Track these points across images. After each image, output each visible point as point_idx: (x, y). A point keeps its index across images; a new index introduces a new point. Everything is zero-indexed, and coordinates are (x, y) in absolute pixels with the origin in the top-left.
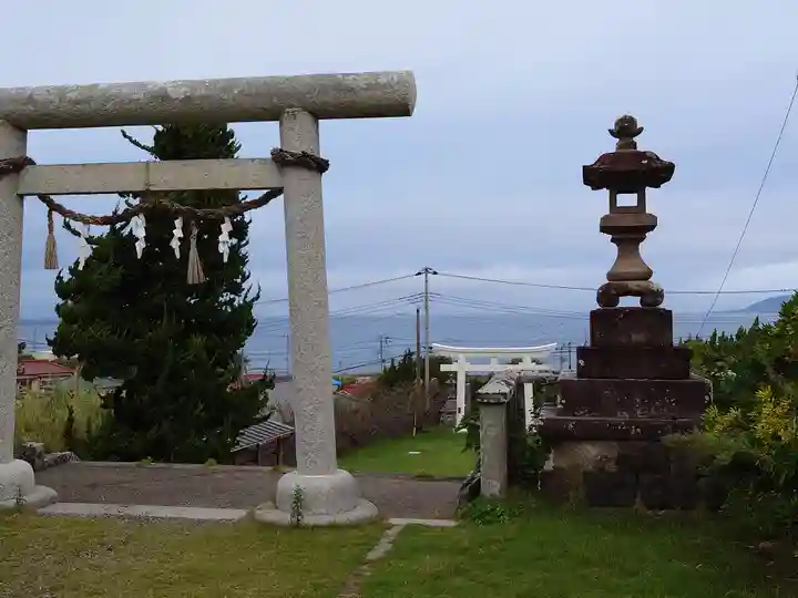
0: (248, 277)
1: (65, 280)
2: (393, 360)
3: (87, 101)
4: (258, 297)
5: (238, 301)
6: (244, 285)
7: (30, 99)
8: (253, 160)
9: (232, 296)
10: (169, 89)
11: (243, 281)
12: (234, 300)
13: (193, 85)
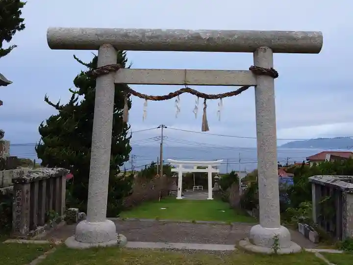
0: (129, 127)
1: (44, 126)
3: (157, 37)
4: (131, 137)
7: (126, 35)
8: (241, 71)
10: (201, 34)
11: (127, 129)
13: (213, 32)
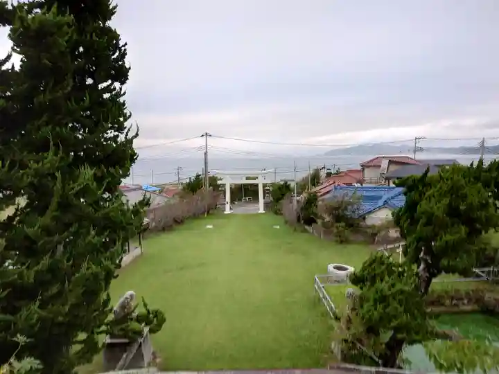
0: (130, 116)
2: (190, 178)
4: (137, 135)
5: (122, 138)
6: (126, 124)
9: (116, 133)
11: (125, 120)
12: (118, 136)
